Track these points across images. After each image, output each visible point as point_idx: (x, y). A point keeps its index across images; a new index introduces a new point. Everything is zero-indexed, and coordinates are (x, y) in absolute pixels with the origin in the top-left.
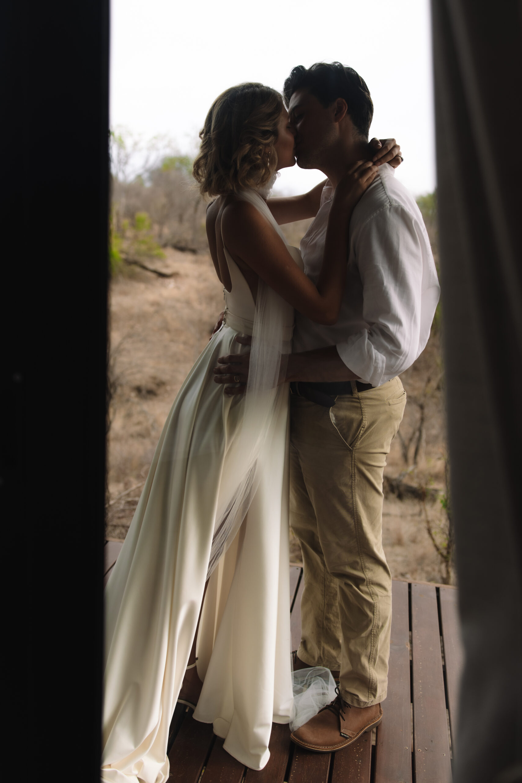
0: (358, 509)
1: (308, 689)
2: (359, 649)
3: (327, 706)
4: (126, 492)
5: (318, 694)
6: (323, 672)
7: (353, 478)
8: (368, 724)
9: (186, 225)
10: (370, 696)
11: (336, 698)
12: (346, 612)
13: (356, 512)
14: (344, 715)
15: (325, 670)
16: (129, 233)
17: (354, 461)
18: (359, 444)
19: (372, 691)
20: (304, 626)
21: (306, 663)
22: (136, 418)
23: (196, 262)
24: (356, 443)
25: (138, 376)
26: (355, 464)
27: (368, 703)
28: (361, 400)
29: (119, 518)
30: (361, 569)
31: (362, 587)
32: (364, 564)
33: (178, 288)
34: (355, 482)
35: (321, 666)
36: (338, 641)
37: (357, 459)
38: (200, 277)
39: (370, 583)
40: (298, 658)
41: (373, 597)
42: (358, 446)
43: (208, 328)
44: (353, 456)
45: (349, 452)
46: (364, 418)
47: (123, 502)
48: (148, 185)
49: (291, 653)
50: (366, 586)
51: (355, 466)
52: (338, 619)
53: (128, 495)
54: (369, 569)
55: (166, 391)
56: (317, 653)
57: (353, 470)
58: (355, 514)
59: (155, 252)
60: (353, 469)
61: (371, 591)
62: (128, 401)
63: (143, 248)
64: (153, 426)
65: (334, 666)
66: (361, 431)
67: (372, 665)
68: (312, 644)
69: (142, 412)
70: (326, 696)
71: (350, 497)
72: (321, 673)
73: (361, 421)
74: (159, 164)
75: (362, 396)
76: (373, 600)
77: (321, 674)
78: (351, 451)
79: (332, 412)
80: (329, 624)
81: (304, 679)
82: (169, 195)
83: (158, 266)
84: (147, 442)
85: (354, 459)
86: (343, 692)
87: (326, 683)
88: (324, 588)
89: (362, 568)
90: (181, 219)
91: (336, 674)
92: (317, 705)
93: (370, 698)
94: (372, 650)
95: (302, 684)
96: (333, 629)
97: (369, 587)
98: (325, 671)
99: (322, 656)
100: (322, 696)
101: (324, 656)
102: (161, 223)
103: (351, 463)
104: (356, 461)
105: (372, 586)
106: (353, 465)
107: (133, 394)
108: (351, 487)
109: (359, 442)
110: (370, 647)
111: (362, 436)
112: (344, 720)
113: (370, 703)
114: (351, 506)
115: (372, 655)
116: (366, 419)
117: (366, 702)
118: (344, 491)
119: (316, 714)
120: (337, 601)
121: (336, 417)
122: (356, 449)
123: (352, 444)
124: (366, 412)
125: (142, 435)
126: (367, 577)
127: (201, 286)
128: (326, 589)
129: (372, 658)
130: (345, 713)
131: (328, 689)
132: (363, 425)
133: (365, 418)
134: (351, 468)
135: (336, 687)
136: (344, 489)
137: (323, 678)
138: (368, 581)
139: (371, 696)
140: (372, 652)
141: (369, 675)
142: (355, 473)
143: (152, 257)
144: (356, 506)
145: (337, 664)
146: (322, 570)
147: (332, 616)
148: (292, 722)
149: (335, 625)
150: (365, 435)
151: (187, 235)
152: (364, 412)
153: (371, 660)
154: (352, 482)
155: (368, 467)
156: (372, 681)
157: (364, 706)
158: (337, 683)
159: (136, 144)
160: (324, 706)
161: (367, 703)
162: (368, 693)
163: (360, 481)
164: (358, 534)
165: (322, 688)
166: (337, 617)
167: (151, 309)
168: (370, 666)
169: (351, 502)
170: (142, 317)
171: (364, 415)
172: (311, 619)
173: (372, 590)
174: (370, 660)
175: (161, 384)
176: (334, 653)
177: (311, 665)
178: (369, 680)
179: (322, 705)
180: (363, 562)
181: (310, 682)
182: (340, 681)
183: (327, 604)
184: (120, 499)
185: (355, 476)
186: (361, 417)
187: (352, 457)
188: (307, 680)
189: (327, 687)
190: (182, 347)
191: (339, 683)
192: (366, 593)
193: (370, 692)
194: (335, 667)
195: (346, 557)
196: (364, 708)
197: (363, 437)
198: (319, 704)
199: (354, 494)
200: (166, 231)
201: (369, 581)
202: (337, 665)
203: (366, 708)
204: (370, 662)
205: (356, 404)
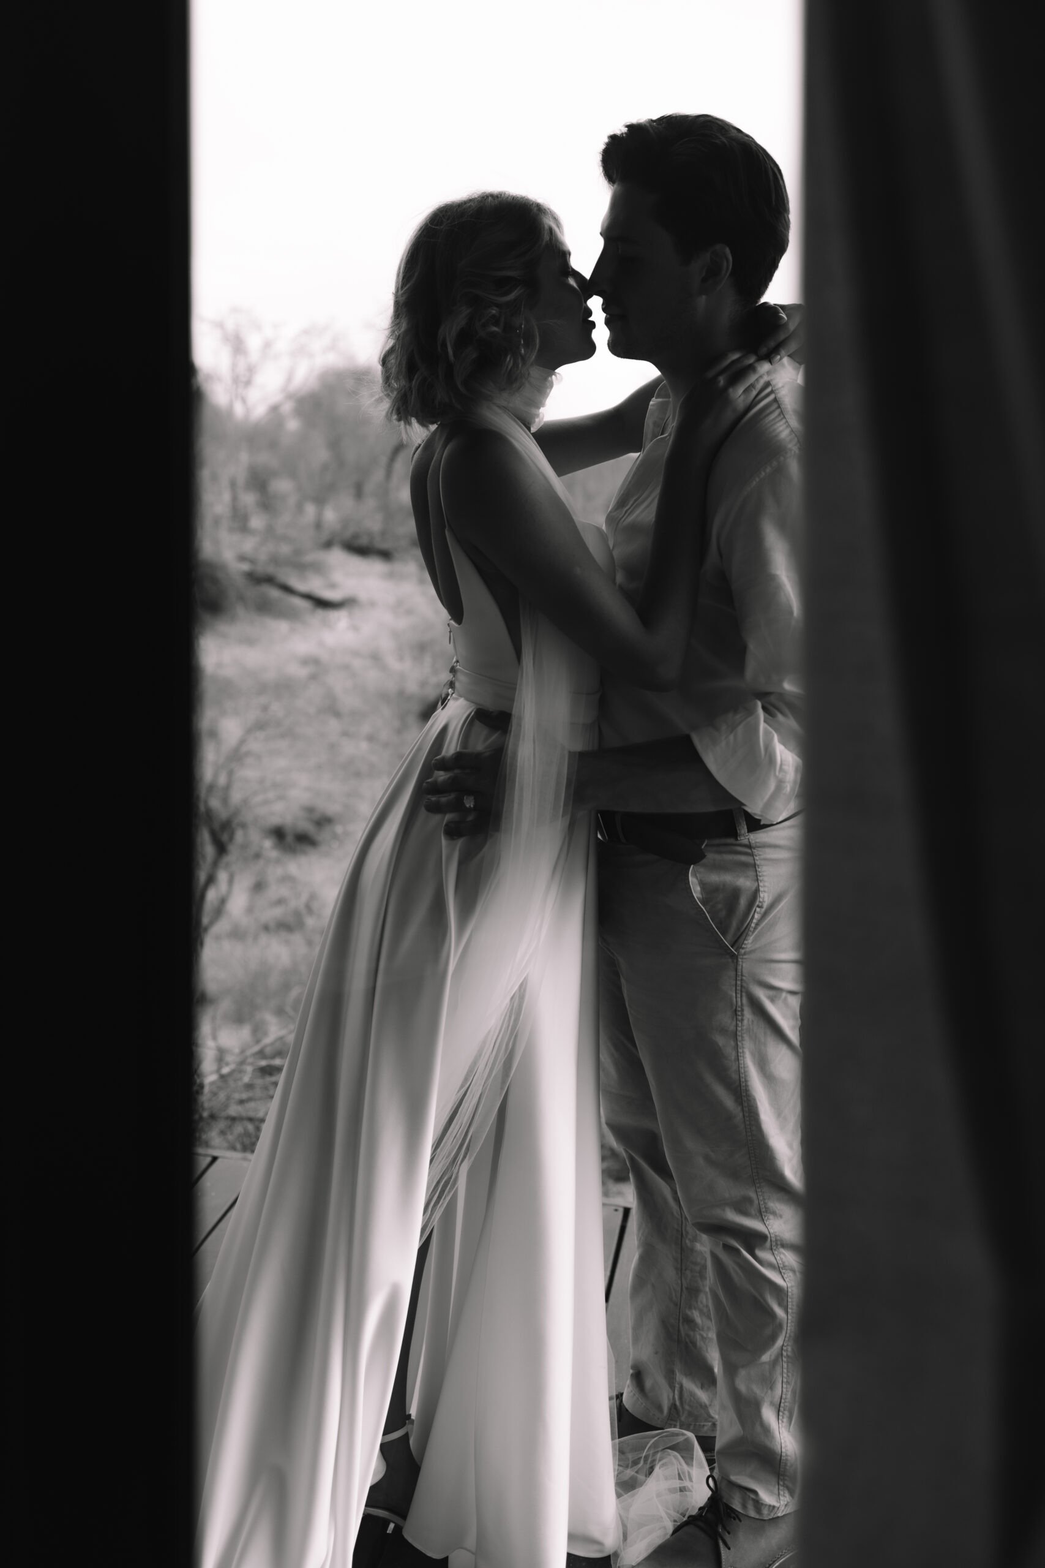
0: (749, 1083)
1: (648, 1479)
2: (757, 1390)
3: (690, 1517)
4: (256, 1048)
5: (672, 1491)
6: (681, 1439)
7: (739, 1015)
8: (781, 1555)
9: (370, 503)
10: (781, 1493)
11: (709, 1499)
12: (727, 1309)
13: (746, 1089)
14: (727, 1537)
15: (683, 1434)
16: (257, 522)
17: (742, 980)
18: (752, 942)
19: (786, 1482)
20: (636, 1339)
21: (644, 1420)
22: (274, 891)
23: (390, 576)
24: (744, 940)
25: (278, 807)
26: (742, 986)
27: (778, 1508)
28: (754, 848)
29: (241, 1102)
30: (758, 1214)
31: (760, 1253)
32: (765, 1203)
33: (355, 628)
34: (742, 1026)
35: (675, 1426)
36: (710, 1370)
37: (747, 975)
38: (400, 607)
39: (777, 1244)
40: (627, 1410)
41: (784, 1274)
42: (749, 946)
43: (416, 708)
44: (739, 968)
45: (730, 960)
46: (762, 887)
47: (249, 1069)
48: (293, 425)
49: (611, 1399)
50: (771, 1251)
51: (743, 990)
52: (711, 1320)
53: (261, 1054)
54: (774, 1213)
55: (335, 836)
56: (666, 1397)
57: (739, 1000)
58: (745, 1094)
59: (309, 557)
60: (739, 996)
61: (780, 1262)
62: (257, 856)
63: (285, 549)
64: (309, 908)
65: (704, 1425)
66: (756, 914)
67: (784, 1424)
68: (655, 1378)
69: (287, 879)
70: (687, 1493)
71: (733, 1058)
72: (678, 1441)
73: (756, 892)
74: (313, 384)
75: (757, 841)
76: (784, 1280)
77: (674, 1445)
78: (734, 957)
79: (695, 875)
80: (692, 1333)
81: (639, 1456)
82: (334, 444)
83: (315, 585)
84: (297, 938)
85: (740, 974)
86: (723, 1486)
87: (687, 1464)
88: (681, 1254)
89: (760, 1212)
90: (359, 492)
91: (707, 1445)
92: (667, 1514)
93: (781, 1498)
94: (784, 1393)
95: (635, 1467)
96: (699, 1343)
97: (776, 1252)
98: (686, 1437)
99: (678, 1403)
100: (679, 1493)
101: (682, 1403)
102: (320, 501)
103: (734, 982)
104: (744, 978)
105: (782, 1250)
106: (739, 988)
107: (268, 844)
108: (735, 1036)
109: (752, 938)
110: (780, 1385)
111: (757, 924)
112: (729, 1549)
113: (783, 1508)
114: (735, 1076)
115: (785, 1402)
116: (766, 889)
117: (774, 1507)
118: (720, 1045)
119: (668, 1536)
120: (707, 1283)
121: (702, 884)
122: (745, 954)
123: (738, 941)
124: (765, 874)
125: (286, 926)
126: (771, 1231)
127: (403, 623)
128: (684, 1257)
129: (784, 1410)
130: (729, 1533)
131: (691, 1480)
132: (760, 902)
133: (764, 886)
134: (734, 995)
135: (709, 1473)
136: (720, 1040)
137: (679, 1453)
138: (773, 1239)
139: (784, 1493)
140: (784, 1396)
141: (779, 1447)
142: (742, 1004)
143: (302, 568)
144: (745, 1076)
145: (709, 1422)
146: (675, 1213)
147: (698, 1315)
148: (616, 1554)
149: (705, 1335)
150: (764, 923)
151: (373, 524)
152: (760, 874)
153: (783, 1413)
154: (737, 1026)
155: (771, 993)
156: (787, 1460)
157: (769, 1515)
158: (710, 1462)
159: (267, 345)
160: (684, 1516)
161: (776, 1509)
162: (777, 1487)
163: (753, 1021)
164: (750, 1138)
165: (680, 1478)
166: (709, 1318)
167: (302, 672)
168: (780, 1426)
169: (734, 1067)
170: (284, 687)
171: (761, 881)
172: (652, 1322)
173: (781, 1259)
174: (781, 1414)
175: (324, 821)
176: (703, 1396)
177: (653, 1424)
178: (779, 1457)
179: (679, 1515)
180: (761, 1198)
181: (654, 1461)
182: (715, 1458)
183: (687, 1288)
184: (242, 1063)
185: (742, 1010)
186: (756, 884)
187: (736, 970)
188: (646, 1458)
189: (689, 1473)
190: (364, 745)
191: (715, 1463)
192: (771, 1266)
193: (781, 1483)
194: (706, 1428)
195: (726, 1188)
196: (770, 1520)
197: (759, 928)
198: (672, 1513)
199: (740, 1050)
200: (330, 516)
201: (776, 1240)
202: (710, 1424)
203: (773, 1519)
204: (780, 1417)
205: (743, 858)
